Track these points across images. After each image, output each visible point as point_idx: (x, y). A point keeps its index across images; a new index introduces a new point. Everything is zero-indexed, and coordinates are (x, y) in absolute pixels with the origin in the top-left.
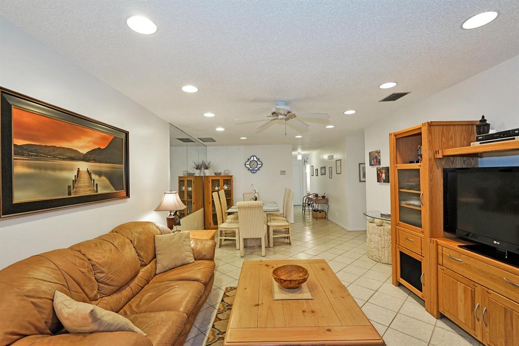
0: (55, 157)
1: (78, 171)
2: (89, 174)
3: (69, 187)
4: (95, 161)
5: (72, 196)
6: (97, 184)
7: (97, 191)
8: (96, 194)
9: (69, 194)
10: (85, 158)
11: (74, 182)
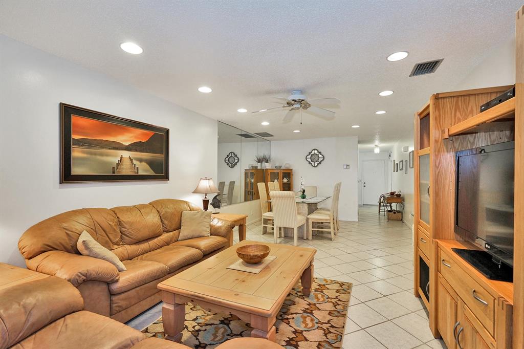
0: (102, 147)
1: (122, 157)
2: (131, 160)
3: (114, 168)
4: (136, 151)
5: (116, 174)
6: (137, 168)
7: (138, 173)
8: (136, 174)
9: (114, 172)
10: (128, 148)
11: (118, 164)
